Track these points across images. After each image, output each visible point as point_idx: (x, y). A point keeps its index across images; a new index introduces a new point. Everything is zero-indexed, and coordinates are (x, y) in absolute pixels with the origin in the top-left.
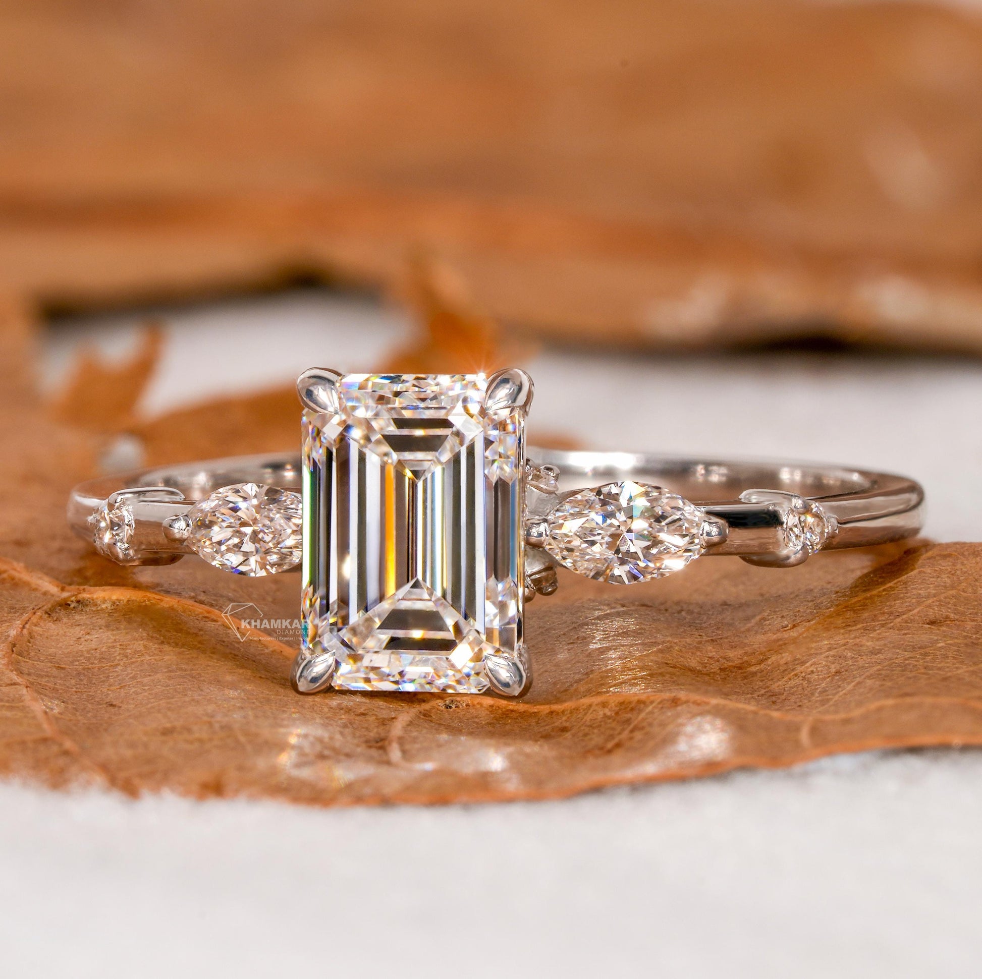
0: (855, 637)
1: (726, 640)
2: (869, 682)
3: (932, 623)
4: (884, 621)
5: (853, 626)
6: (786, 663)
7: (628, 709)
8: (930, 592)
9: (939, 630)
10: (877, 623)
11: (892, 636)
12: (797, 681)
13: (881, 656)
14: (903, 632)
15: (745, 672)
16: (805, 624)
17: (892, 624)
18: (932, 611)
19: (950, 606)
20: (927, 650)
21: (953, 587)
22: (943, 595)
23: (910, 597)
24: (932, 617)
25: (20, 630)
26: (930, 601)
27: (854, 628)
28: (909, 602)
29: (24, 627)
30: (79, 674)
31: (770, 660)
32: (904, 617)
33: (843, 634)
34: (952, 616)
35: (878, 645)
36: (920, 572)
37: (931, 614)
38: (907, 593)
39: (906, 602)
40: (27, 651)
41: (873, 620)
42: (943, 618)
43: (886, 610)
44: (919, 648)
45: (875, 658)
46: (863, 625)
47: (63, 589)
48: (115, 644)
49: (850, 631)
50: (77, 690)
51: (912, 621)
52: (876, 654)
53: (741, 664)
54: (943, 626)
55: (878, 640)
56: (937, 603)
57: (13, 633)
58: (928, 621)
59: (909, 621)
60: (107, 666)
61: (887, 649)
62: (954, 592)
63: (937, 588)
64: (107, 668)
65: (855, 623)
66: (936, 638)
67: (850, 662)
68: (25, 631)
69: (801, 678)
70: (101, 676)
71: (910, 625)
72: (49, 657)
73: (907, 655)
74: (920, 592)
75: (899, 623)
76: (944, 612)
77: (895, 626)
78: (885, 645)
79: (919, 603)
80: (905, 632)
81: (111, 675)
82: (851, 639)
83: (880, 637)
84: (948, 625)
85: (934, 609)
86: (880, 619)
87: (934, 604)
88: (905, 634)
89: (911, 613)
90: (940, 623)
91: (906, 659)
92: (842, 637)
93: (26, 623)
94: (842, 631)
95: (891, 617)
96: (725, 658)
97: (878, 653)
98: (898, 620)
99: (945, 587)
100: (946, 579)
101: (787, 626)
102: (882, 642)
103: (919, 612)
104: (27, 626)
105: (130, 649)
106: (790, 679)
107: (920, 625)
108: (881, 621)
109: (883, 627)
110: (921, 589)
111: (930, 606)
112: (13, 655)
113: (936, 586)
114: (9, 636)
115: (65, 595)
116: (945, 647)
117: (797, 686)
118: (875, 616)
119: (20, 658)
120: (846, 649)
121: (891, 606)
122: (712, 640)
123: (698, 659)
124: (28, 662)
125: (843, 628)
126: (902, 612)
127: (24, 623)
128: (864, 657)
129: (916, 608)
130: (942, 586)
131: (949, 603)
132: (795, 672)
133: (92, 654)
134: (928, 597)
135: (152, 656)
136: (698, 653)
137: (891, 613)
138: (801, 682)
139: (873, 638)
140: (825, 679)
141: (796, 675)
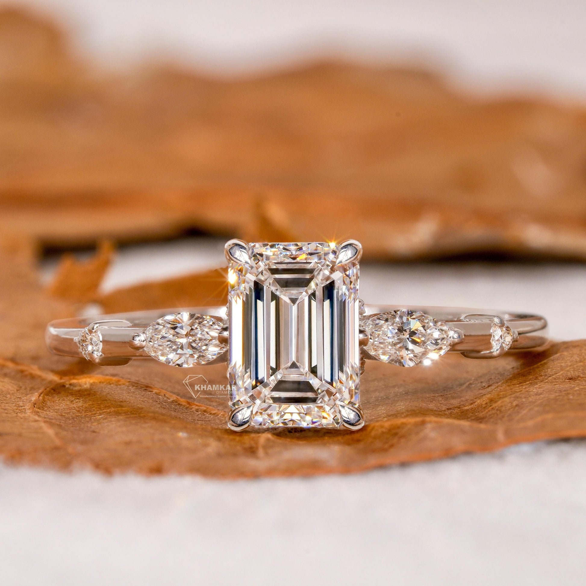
0: (526, 388)
1: (450, 396)
2: (536, 409)
3: (570, 379)
4: (542, 379)
5: (524, 383)
6: (486, 404)
8: (567, 364)
9: (574, 382)
10: (538, 381)
11: (548, 386)
12: (494, 412)
13: (542, 396)
14: (553, 384)
15: (462, 410)
16: (495, 384)
17: (547, 380)
18: (569, 373)
19: (580, 370)
20: (569, 391)
21: (581, 361)
22: (576, 365)
23: (556, 367)
24: (570, 376)
25: (38, 397)
26: (568, 368)
27: (525, 384)
28: (556, 369)
29: (40, 396)
30: (73, 418)
31: (476, 403)
32: (554, 376)
33: (518, 387)
34: (582, 375)
35: (540, 391)
36: (561, 355)
37: (569, 375)
38: (554, 365)
39: (554, 370)
40: (42, 407)
41: (535, 379)
42: (576, 377)
43: (542, 374)
44: (564, 391)
45: (538, 397)
46: (530, 382)
47: (61, 379)
48: (94, 403)
49: (523, 385)
50: (73, 425)
51: (559, 378)
52: (539, 395)
53: (459, 406)
54: (576, 380)
55: (539, 388)
56: (573, 369)
57: (33, 399)
58: (568, 378)
59: (557, 378)
60: (90, 414)
61: (545, 392)
62: (581, 364)
63: (572, 362)
64: (90, 415)
65: (525, 382)
66: (573, 386)
67: (524, 400)
68: (41, 398)
69: (496, 410)
70: (86, 419)
71: (557, 380)
72: (56, 411)
73: (557, 394)
74: (562, 364)
75: (551, 379)
76: (577, 374)
77: (548, 381)
78: (543, 390)
79: (562, 370)
80: (555, 384)
81: (92, 418)
82: (523, 389)
83: (541, 387)
84: (579, 380)
85: (571, 372)
86: (540, 378)
87: (571, 369)
88: (555, 385)
89: (557, 374)
90: (575, 379)
91: (557, 396)
92: (518, 388)
93: (41, 394)
94: (518, 386)
95: (546, 377)
96: (450, 404)
97: (540, 394)
98: (550, 378)
99: (576, 362)
100: (577, 358)
101: (485, 387)
102: (542, 389)
103: (562, 374)
104: (42, 395)
105: (102, 405)
106: (489, 411)
107: (564, 380)
108: (540, 379)
109: (541, 382)
110: (562, 363)
111: (568, 371)
112: (35, 409)
113: (571, 361)
114: (31, 400)
115: (62, 381)
116: (579, 390)
117: (494, 414)
118: (536, 377)
119: (39, 410)
120: (521, 394)
121: (545, 372)
122: (441, 395)
123: (434, 404)
124: (43, 412)
125: (518, 384)
126: (552, 374)
127: (40, 394)
128: (532, 397)
129: (560, 372)
130: (574, 361)
131: (579, 369)
132: (492, 407)
133: (80, 408)
134: (567, 366)
135: (115, 408)
136: (434, 402)
137: (546, 375)
138: (496, 412)
139: (536, 387)
140: (509, 409)
141: (493, 408)
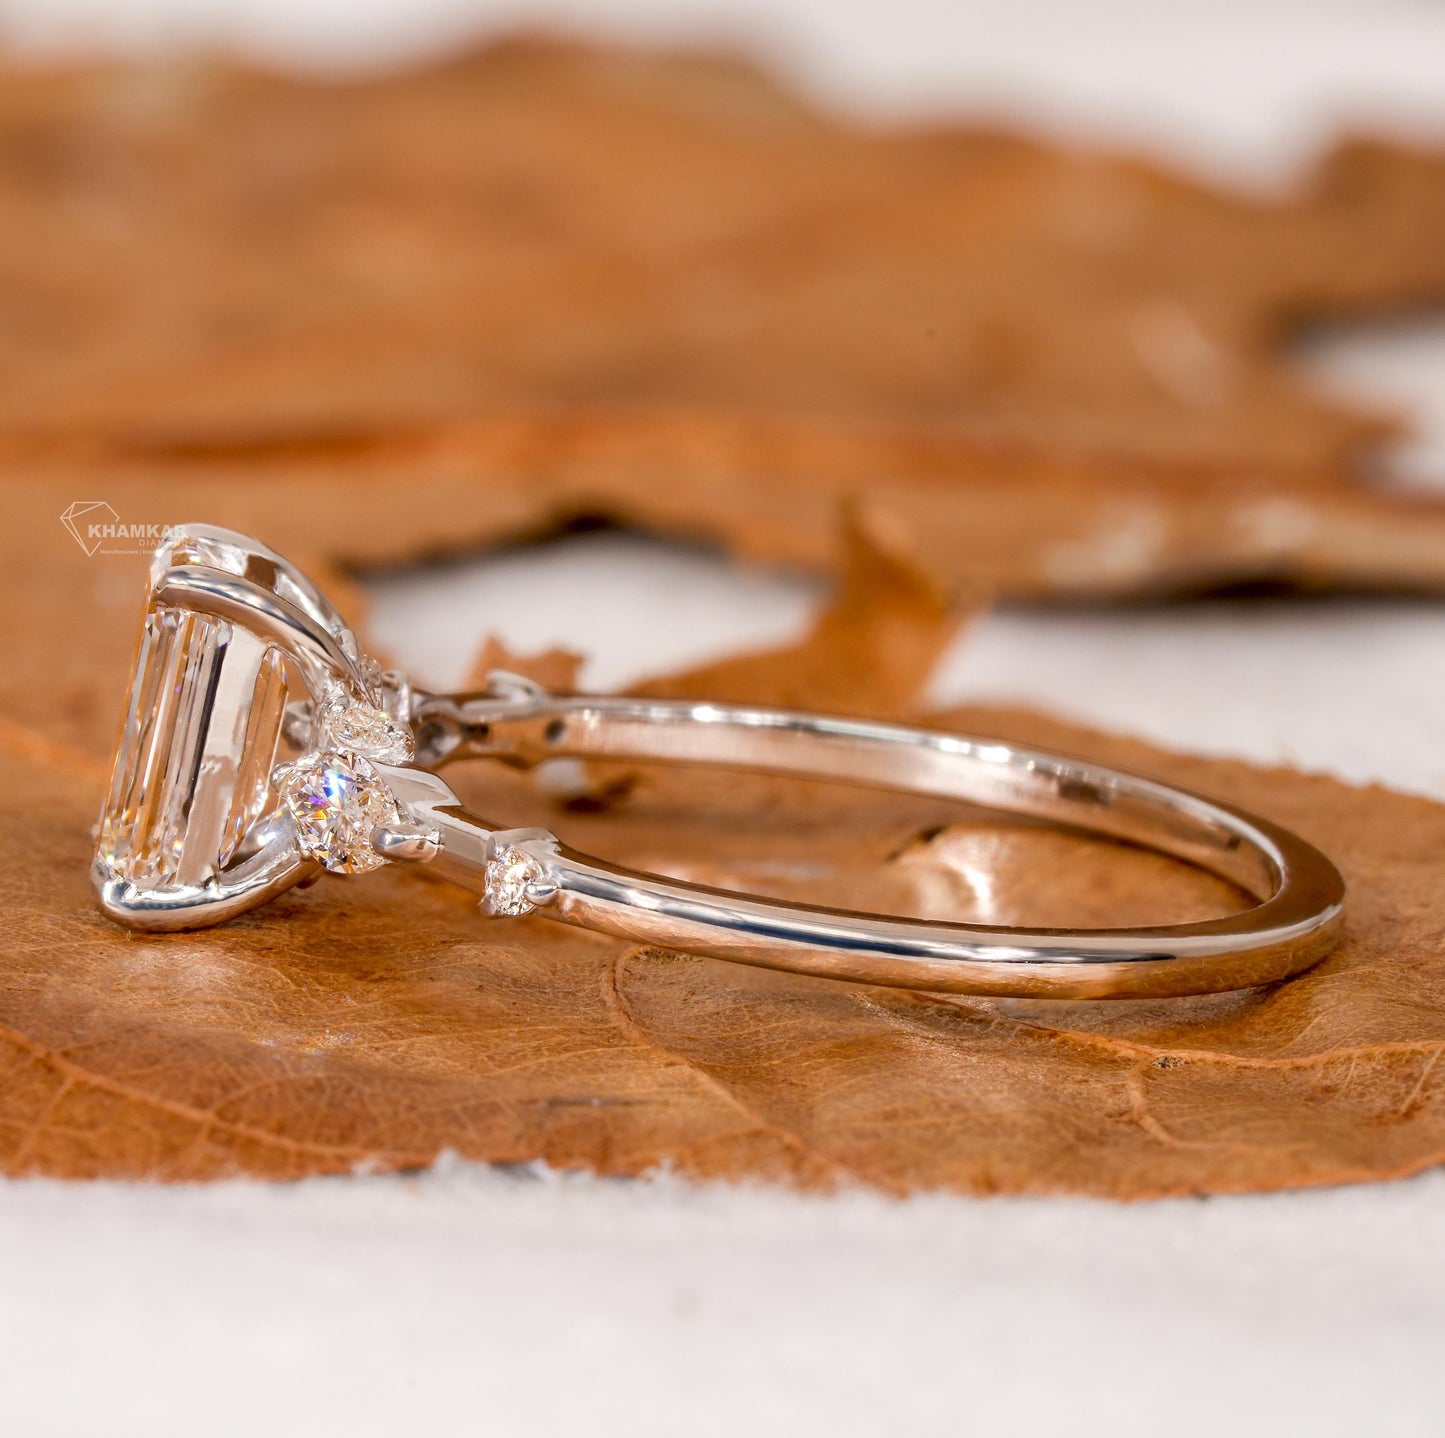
7: (1403, 1062)
29: (615, 990)
68: (620, 995)
93: (614, 984)
112: (635, 1026)
119: (642, 1029)
127: (611, 984)
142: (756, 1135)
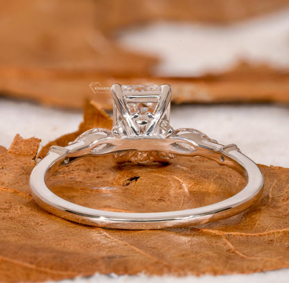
142: (157, 263)
